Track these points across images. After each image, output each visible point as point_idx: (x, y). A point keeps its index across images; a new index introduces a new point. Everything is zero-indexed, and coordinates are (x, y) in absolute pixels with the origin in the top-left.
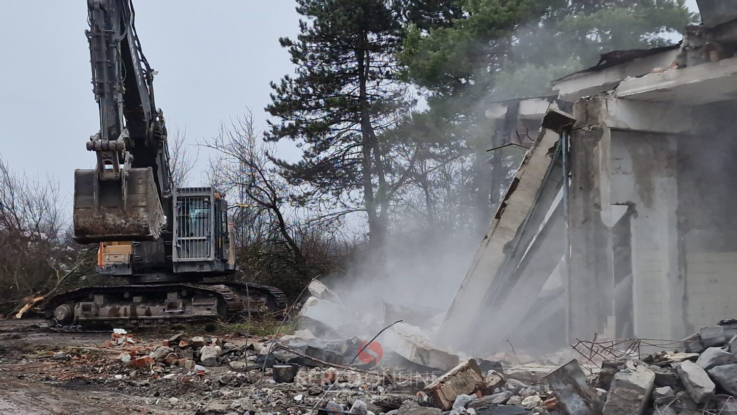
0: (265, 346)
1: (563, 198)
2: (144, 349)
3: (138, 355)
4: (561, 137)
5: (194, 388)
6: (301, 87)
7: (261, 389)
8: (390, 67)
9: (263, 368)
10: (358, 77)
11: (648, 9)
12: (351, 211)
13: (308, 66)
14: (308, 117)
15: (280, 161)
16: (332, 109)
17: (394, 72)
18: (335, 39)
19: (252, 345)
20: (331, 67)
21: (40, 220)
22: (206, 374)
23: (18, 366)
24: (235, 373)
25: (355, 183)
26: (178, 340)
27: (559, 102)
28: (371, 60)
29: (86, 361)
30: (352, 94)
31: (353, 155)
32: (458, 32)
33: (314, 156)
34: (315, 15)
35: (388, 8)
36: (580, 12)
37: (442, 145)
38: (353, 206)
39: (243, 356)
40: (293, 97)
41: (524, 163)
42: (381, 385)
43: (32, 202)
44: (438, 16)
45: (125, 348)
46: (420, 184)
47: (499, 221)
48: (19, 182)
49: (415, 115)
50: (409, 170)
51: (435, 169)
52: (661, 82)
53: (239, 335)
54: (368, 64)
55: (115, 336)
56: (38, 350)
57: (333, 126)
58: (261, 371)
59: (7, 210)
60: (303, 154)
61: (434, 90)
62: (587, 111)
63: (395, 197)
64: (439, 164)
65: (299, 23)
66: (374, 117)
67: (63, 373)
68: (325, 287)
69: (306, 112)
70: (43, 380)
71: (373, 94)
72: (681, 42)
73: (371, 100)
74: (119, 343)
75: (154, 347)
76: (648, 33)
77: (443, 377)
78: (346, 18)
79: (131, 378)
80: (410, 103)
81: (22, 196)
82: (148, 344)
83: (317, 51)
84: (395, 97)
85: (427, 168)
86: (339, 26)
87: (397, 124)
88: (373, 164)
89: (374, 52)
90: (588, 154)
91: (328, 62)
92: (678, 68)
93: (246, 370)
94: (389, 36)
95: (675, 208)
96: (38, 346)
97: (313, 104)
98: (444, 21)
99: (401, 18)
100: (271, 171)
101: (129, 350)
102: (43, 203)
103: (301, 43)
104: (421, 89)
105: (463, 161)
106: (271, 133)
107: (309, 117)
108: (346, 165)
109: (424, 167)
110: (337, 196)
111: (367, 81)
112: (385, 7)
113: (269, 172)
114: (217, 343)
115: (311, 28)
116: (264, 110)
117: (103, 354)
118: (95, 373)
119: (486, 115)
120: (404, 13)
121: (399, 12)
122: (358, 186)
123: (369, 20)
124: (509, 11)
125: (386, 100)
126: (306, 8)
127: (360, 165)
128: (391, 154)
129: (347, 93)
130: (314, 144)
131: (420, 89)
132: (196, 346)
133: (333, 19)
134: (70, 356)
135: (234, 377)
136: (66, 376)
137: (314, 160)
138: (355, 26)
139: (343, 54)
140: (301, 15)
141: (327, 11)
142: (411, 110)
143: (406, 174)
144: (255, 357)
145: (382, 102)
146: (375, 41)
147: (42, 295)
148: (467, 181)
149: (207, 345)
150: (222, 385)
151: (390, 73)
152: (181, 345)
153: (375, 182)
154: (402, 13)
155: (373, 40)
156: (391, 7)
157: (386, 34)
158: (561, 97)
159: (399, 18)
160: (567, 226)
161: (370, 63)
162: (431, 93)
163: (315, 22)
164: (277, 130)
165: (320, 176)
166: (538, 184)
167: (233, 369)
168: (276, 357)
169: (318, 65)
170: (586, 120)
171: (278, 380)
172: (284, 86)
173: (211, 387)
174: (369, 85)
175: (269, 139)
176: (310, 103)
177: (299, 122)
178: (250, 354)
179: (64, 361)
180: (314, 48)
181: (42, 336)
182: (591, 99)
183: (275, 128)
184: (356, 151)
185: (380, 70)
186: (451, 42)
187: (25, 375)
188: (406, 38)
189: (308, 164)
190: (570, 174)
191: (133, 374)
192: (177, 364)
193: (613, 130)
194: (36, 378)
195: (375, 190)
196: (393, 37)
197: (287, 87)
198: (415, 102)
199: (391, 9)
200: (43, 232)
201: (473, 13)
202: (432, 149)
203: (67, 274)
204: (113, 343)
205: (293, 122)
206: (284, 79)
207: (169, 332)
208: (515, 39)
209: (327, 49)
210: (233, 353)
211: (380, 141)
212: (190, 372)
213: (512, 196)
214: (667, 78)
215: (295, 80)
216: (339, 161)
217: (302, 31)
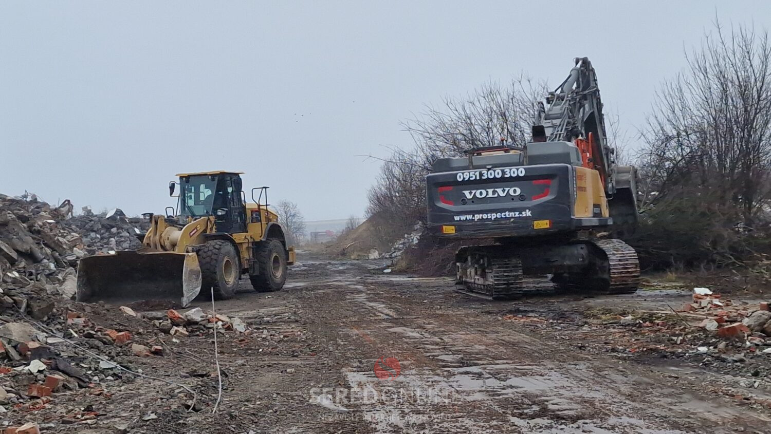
2: (735, 314)
3: (727, 321)
23: (579, 333)
29: (661, 329)
45: (710, 312)
55: (696, 297)
56: (603, 314)
74: (703, 305)
75: (749, 311)
82: (741, 308)
96: (604, 309)
101: (715, 315)
117: (682, 320)
118: (672, 344)
136: (636, 346)
179: (634, 328)
187: (587, 345)
191: (721, 346)
204: (695, 305)
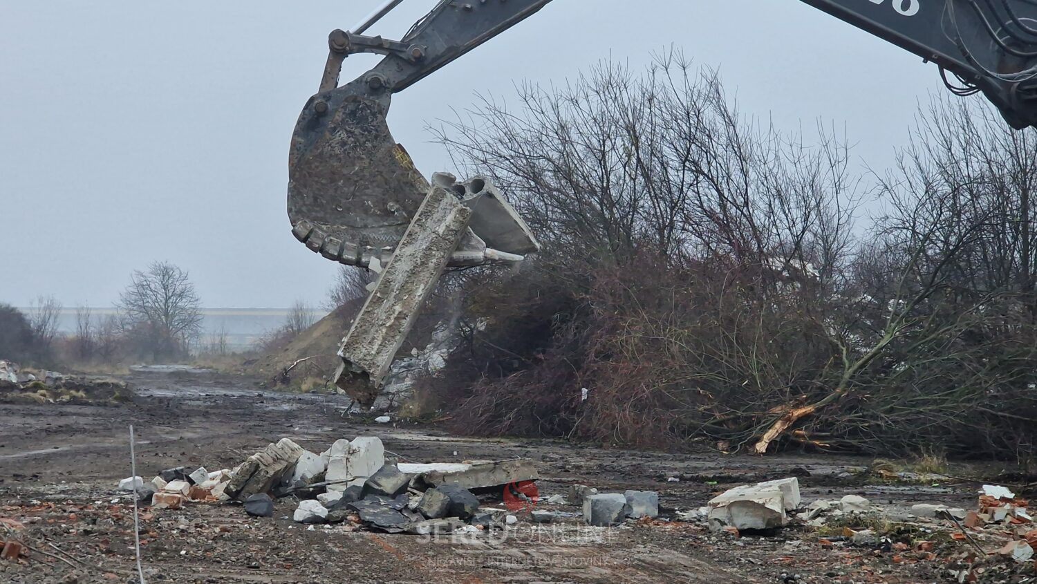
21: (803, 232)
29: (927, 555)
43: (787, 191)
55: (984, 502)
59: (733, 210)
74: (997, 519)
81: (766, 178)
101: (1022, 537)
102: (810, 193)
134: (889, 540)
147: (810, 401)
179: (876, 552)
200: (813, 259)
203: (866, 357)
204: (985, 517)
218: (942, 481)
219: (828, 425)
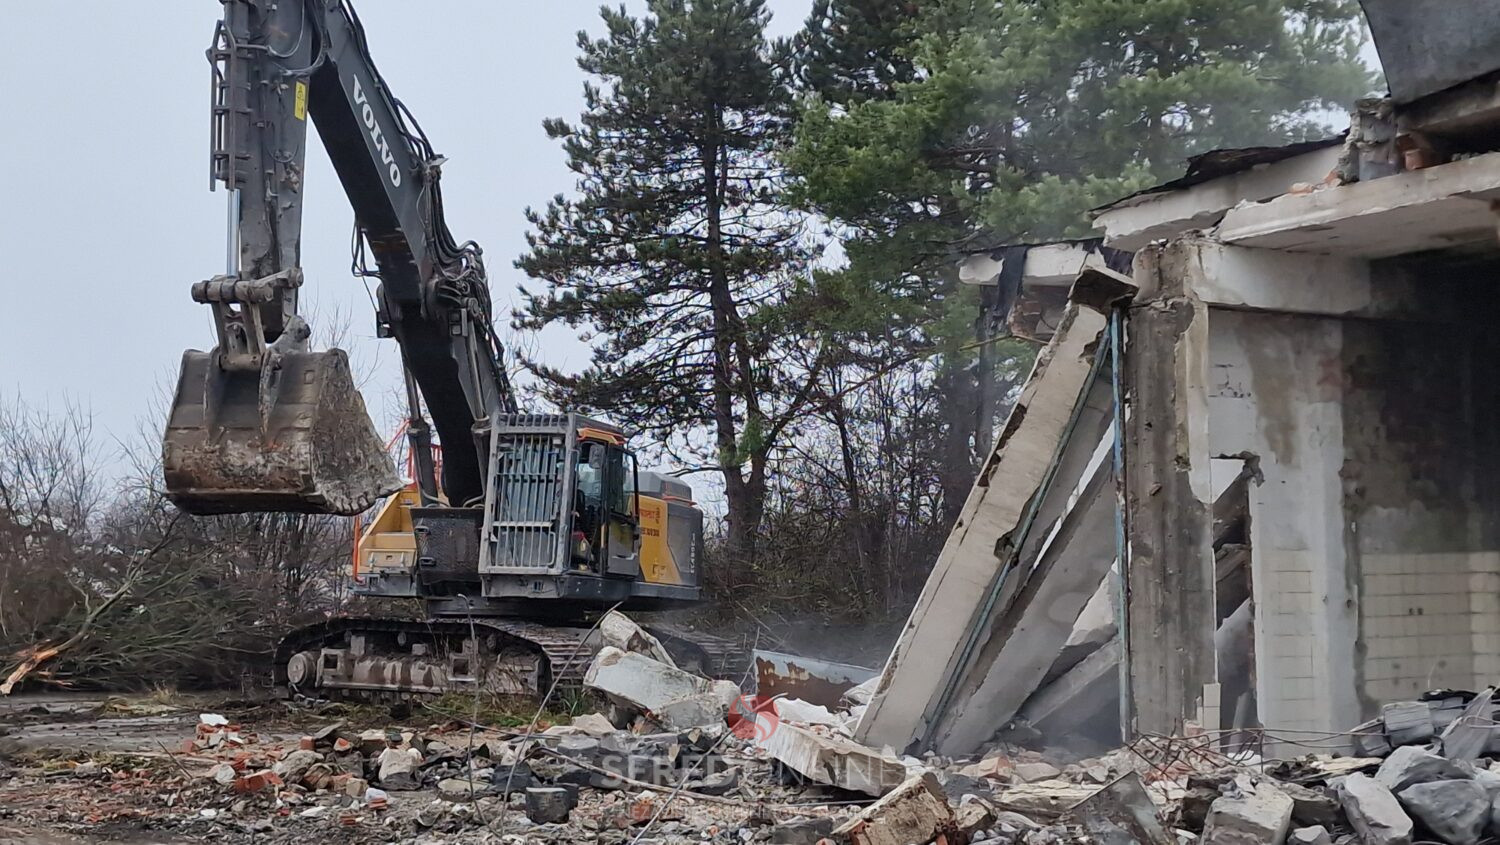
0: (513, 748)
1: (1113, 447)
2: (263, 757)
3: (249, 768)
4: (1110, 321)
5: (365, 835)
6: (588, 219)
7: (500, 837)
8: (769, 178)
9: (506, 794)
10: (704, 198)
11: (1287, 64)
12: (691, 471)
13: (603, 178)
14: (602, 281)
15: (545, 369)
16: (651, 263)
17: (776, 188)
18: (658, 122)
19: (484, 746)
20: (649, 179)
21: (50, 491)
22: (389, 806)
23: (3, 792)
24: (448, 803)
25: (697, 413)
26: (332, 737)
27: (1105, 252)
28: (731, 165)
29: (143, 782)
30: (692, 233)
31: (695, 357)
32: (905, 110)
33: (614, 360)
34: (616, 73)
35: (764, 60)
36: (1151, 70)
37: (874, 338)
38: (694, 461)
39: (466, 768)
40: (573, 240)
41: (1035, 374)
42: (746, 827)
43: (34, 454)
44: (866, 76)
45: (223, 754)
46: (830, 415)
47: (986, 491)
48: (8, 413)
49: (819, 275)
50: (808, 388)
51: (860, 385)
52: (1307, 211)
53: (459, 726)
54: (725, 172)
55: (203, 730)
56: (43, 758)
57: (654, 299)
58: (502, 799)
60: (593, 355)
61: (857, 225)
62: (1160, 271)
63: (780, 443)
64: (869, 375)
65: (583, 89)
66: (737, 280)
67: (91, 807)
68: (635, 625)
69: (598, 270)
70: (51, 821)
71: (735, 233)
72: (1347, 132)
73: (731, 245)
74: (211, 744)
75: (284, 752)
76: (1286, 112)
77: (870, 809)
78: (680, 79)
79: (234, 815)
80: (810, 252)
81: (14, 442)
82: (271, 746)
83: (620, 146)
84: (780, 240)
85: (843, 384)
86: (666, 95)
87: (783, 295)
88: (735, 375)
89: (736, 149)
90: (1165, 357)
91: (644, 169)
92: (1341, 184)
93: (471, 798)
94: (767, 117)
95: (1339, 466)
96: (45, 750)
97: (612, 253)
98: (877, 87)
99: (792, 81)
100: (528, 390)
101: (231, 759)
102: (57, 456)
103: (588, 130)
104: (832, 223)
105: (916, 370)
106: (528, 313)
107: (607, 279)
108: (681, 377)
109: (837, 380)
110: (659, 440)
111: (722, 208)
112: (759, 58)
113: (522, 391)
114: (413, 744)
115: (607, 99)
116: (512, 266)
117: (178, 767)
118: (160, 807)
119: (961, 277)
120: (798, 71)
121: (786, 68)
122: (706, 420)
123: (726, 83)
124: (1008, 67)
125: (762, 246)
126: (598, 60)
127: (709, 376)
128: (771, 355)
129: (681, 231)
130: (614, 336)
131: (829, 223)
132: (369, 749)
133: (653, 82)
134: (110, 771)
135: (446, 812)
136: (100, 811)
137: (614, 367)
138: (698, 96)
139: (674, 152)
140: (587, 73)
141: (641, 65)
142: (811, 265)
143: (801, 393)
144: (491, 770)
145: (753, 250)
146: (739, 126)
147: (53, 644)
148: (925, 408)
149: (392, 747)
150: (420, 828)
151: (769, 191)
152: (337, 747)
153: (739, 413)
154: (792, 71)
155: (734, 124)
156: (772, 59)
157: (760, 113)
158: (1109, 241)
159: (787, 80)
160: (1123, 502)
161: (729, 172)
162: (851, 233)
163: (616, 88)
164: (539, 307)
165: (627, 400)
166: (1064, 417)
167: (445, 797)
168: (534, 770)
169: (623, 174)
170: (1160, 289)
171: (537, 818)
172: (554, 216)
173: (398, 833)
174: (727, 215)
175: (524, 325)
176: (606, 251)
177: (585, 289)
178: (482, 764)
179: (97, 782)
180: (615, 141)
181: (51, 729)
182: (1168, 245)
183: (535, 302)
184: (701, 349)
185: (750, 186)
186: (891, 129)
187: (16, 811)
188: (801, 120)
189: (603, 375)
190: (1128, 396)
191: (238, 807)
192: (329, 786)
193: (1212, 307)
194: (39, 816)
195: (740, 429)
196: (776, 119)
197: (559, 220)
198: (821, 248)
199: (770, 62)
200: (59, 515)
201: (935, 72)
202: (853, 346)
203: (107, 603)
204: (200, 743)
205: (573, 291)
206: (555, 204)
207: (315, 721)
208: (1021, 122)
209: (642, 142)
210: (445, 764)
211: (750, 329)
212: (356, 802)
213: (1012, 442)
214: (1318, 204)
215: (576, 205)
216: (666, 369)
217: (590, 106)
218: (170, 712)
219: (70, 665)
